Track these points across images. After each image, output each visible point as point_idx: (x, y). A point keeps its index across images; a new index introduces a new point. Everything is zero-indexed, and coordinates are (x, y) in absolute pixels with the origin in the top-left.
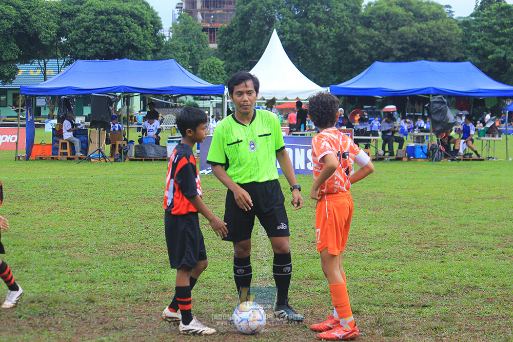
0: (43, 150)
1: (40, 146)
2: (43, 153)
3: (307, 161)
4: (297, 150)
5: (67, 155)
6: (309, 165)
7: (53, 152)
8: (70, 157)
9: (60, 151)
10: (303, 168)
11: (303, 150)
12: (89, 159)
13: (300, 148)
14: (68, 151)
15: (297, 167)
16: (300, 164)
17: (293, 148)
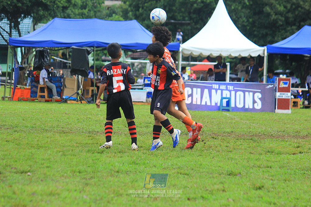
0: (22, 93)
1: (20, 90)
2: (21, 96)
3: (254, 102)
4: (247, 93)
5: (45, 98)
6: (256, 105)
7: (32, 95)
8: (48, 99)
9: (39, 94)
10: (251, 107)
11: (251, 94)
12: (65, 101)
13: (249, 92)
14: (46, 94)
15: (247, 107)
16: (249, 104)
17: (244, 92)
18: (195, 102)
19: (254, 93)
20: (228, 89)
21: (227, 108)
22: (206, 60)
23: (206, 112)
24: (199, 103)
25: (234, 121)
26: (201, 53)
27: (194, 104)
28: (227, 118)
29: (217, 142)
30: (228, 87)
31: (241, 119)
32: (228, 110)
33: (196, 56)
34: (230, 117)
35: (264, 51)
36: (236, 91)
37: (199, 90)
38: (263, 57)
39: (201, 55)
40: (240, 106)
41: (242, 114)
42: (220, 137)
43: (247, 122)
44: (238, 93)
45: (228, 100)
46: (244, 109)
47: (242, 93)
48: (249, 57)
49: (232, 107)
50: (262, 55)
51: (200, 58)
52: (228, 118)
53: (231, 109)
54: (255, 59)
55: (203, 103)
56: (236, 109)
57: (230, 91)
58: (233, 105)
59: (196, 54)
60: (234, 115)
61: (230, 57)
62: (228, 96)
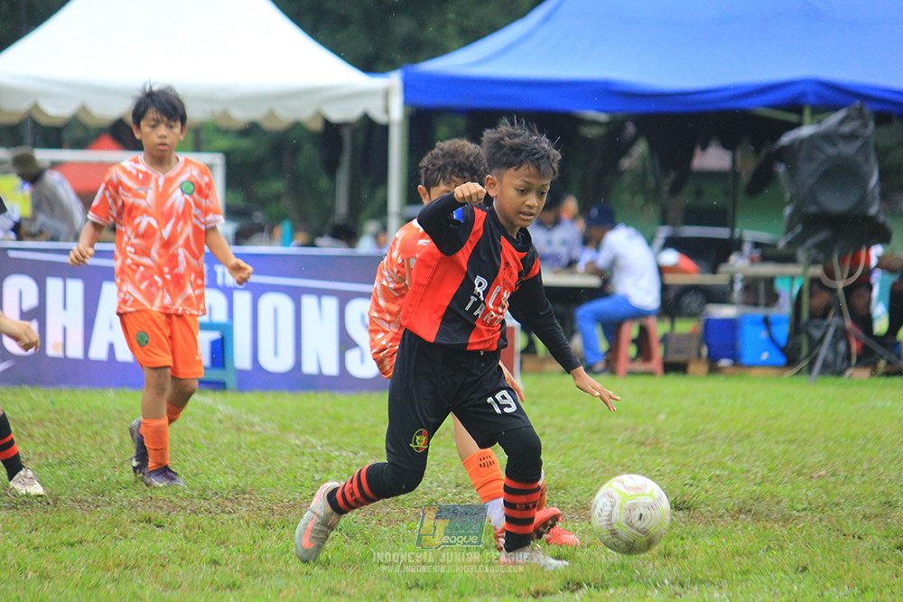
3: (346, 343)
4: (309, 302)
6: (352, 357)
10: (331, 369)
11: (331, 304)
13: (319, 293)
15: (309, 367)
16: (321, 356)
17: (295, 294)
18: (55, 347)
19: (344, 299)
20: (219, 281)
21: (216, 375)
22: (107, 140)
23: (110, 394)
24: (75, 351)
25: (249, 438)
26: (84, 109)
27: (55, 359)
28: (217, 425)
29: (163, 542)
30: (215, 274)
31: (284, 428)
32: (219, 386)
33: (58, 123)
34: (231, 418)
35: (386, 94)
36: (258, 292)
37: (76, 288)
38: (385, 129)
39: (85, 119)
40: (277, 361)
41: (288, 402)
42: (180, 520)
43: (312, 440)
44: (269, 302)
45: (215, 335)
46: (296, 380)
47: (284, 303)
48: (317, 126)
49: (241, 372)
50: (378, 116)
51: (79, 133)
52: (220, 422)
53: (231, 381)
54: (347, 135)
55: (98, 352)
56: (257, 379)
57: (228, 292)
58: (241, 358)
59: (56, 110)
60: (250, 410)
61: (224, 123)
62: (220, 316)
